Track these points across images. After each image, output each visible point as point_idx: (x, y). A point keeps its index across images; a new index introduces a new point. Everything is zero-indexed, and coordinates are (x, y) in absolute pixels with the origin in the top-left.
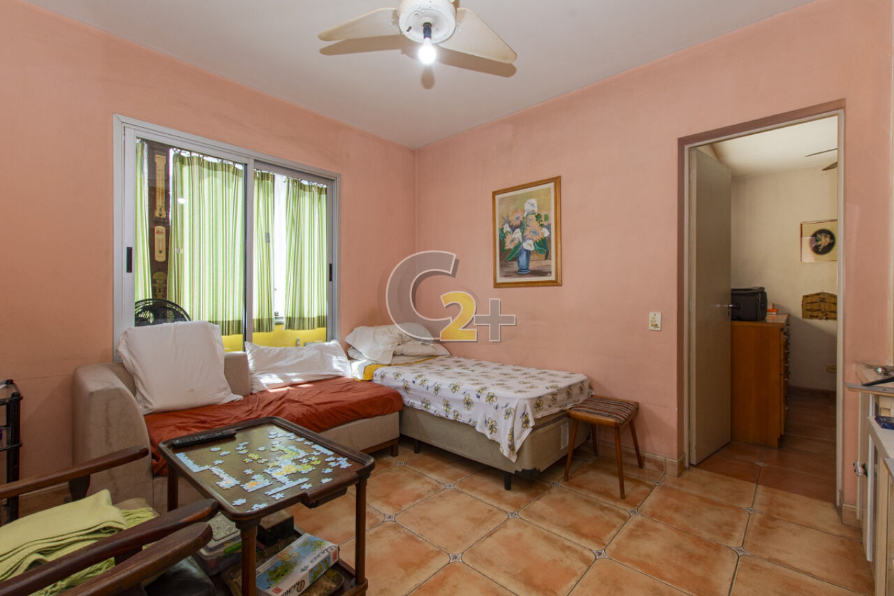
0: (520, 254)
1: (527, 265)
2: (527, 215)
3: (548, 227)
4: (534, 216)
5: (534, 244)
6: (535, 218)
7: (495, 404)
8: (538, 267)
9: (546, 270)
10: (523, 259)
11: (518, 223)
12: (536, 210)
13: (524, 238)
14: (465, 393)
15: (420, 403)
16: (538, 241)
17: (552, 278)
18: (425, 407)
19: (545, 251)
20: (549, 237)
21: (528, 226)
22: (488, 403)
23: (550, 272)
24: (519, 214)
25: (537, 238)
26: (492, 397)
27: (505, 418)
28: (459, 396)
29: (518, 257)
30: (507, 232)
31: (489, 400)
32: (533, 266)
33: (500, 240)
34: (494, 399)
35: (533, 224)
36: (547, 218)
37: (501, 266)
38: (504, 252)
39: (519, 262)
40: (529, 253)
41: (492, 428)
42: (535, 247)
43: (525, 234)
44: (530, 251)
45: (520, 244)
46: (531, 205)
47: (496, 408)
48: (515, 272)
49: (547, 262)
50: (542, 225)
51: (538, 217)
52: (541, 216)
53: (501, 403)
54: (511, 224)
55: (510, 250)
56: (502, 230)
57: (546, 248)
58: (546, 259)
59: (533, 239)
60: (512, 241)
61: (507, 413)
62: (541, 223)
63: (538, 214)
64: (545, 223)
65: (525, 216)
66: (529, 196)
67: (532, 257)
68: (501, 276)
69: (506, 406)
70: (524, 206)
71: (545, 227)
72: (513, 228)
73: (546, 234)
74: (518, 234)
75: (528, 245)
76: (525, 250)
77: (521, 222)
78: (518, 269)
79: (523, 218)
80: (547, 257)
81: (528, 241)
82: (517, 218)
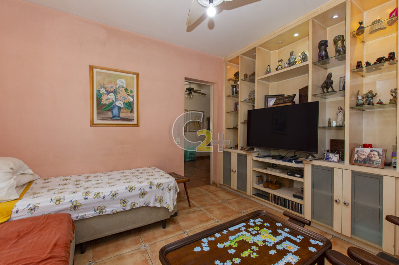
0: (114, 108)
1: (119, 114)
2: (119, 87)
3: (133, 97)
4: (123, 89)
5: (123, 104)
6: (124, 90)
7: (162, 188)
8: (126, 116)
9: (131, 118)
10: (116, 111)
11: (112, 90)
12: (125, 86)
13: (116, 99)
14: (140, 189)
15: (93, 212)
16: (126, 103)
17: (135, 122)
18: (100, 212)
19: (131, 108)
20: (133, 102)
21: (119, 93)
22: (158, 189)
23: (134, 120)
24: (113, 85)
25: (126, 101)
26: (160, 185)
27: (169, 192)
28: (137, 192)
29: (112, 110)
30: (103, 93)
31: (158, 187)
32: (122, 115)
33: (97, 97)
34: (161, 185)
35: (122, 93)
36: (131, 92)
37: (98, 113)
38: (100, 106)
39: (112, 112)
40: (120, 108)
41: (161, 201)
42: (124, 105)
43: (117, 97)
44: (120, 107)
45: (113, 102)
46: (121, 82)
47: (163, 189)
48: (110, 118)
49: (132, 114)
50: (129, 95)
51: (126, 90)
52: (128, 90)
53: (165, 186)
54: (107, 89)
55: (105, 104)
56: (99, 91)
57: (131, 107)
58: (131, 113)
59: (122, 101)
60: (108, 99)
61: (169, 190)
62: (128, 93)
63: (126, 89)
64: (131, 94)
65: (117, 87)
66: (121, 77)
67: (122, 111)
68: (98, 119)
69: (168, 186)
70: (116, 82)
71: (130, 96)
72: (109, 92)
73: (131, 100)
74: (112, 96)
75: (119, 104)
76: (117, 106)
77: (115, 90)
78: (112, 116)
79: (116, 88)
80: (132, 111)
81: (119, 101)
82: (111, 87)
